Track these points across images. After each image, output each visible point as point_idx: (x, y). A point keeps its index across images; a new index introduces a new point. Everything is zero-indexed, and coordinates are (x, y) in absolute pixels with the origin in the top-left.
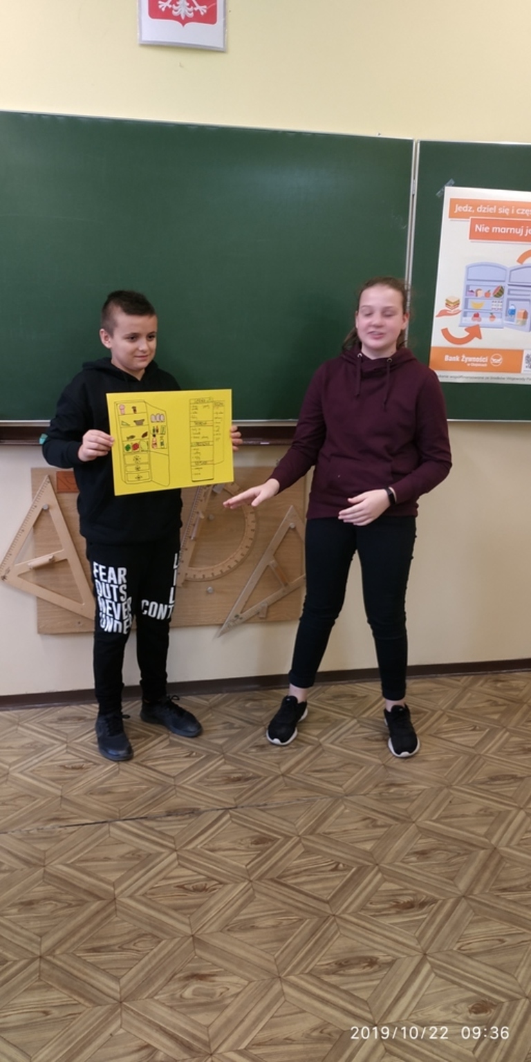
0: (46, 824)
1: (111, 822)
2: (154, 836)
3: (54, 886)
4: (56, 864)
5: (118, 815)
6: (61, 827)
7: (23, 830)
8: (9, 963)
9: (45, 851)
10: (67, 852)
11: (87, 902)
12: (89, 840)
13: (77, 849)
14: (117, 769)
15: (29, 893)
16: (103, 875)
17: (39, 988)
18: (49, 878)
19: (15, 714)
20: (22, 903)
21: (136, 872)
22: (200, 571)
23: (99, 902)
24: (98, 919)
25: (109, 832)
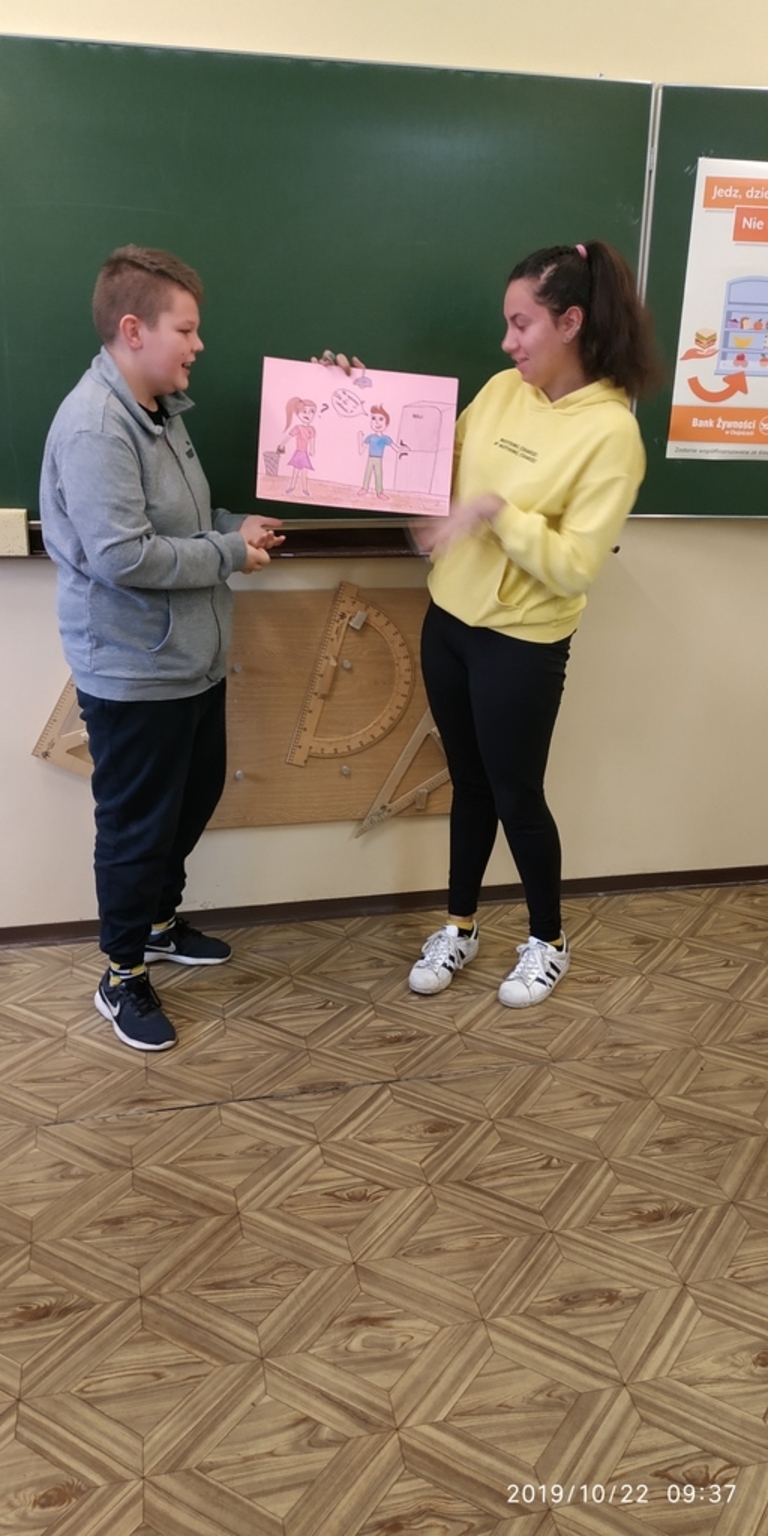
0: (128, 1109)
1: (221, 1103)
2: (286, 1122)
3: (149, 1196)
4: (148, 1165)
5: (230, 1093)
6: (150, 1112)
7: (96, 1117)
8: (97, 1307)
9: (131, 1147)
10: (162, 1148)
11: (199, 1218)
12: (194, 1129)
13: (174, 1144)
14: (223, 1027)
15: (113, 1207)
16: (218, 1180)
17: (144, 1340)
18: (141, 1185)
19: (69, 950)
20: (106, 1222)
21: (265, 1175)
22: (331, 743)
23: (214, 1219)
24: (217, 1242)
25: (221, 1118)
